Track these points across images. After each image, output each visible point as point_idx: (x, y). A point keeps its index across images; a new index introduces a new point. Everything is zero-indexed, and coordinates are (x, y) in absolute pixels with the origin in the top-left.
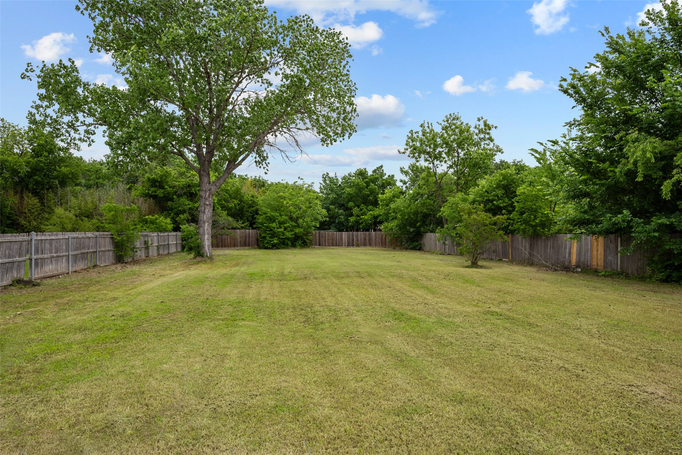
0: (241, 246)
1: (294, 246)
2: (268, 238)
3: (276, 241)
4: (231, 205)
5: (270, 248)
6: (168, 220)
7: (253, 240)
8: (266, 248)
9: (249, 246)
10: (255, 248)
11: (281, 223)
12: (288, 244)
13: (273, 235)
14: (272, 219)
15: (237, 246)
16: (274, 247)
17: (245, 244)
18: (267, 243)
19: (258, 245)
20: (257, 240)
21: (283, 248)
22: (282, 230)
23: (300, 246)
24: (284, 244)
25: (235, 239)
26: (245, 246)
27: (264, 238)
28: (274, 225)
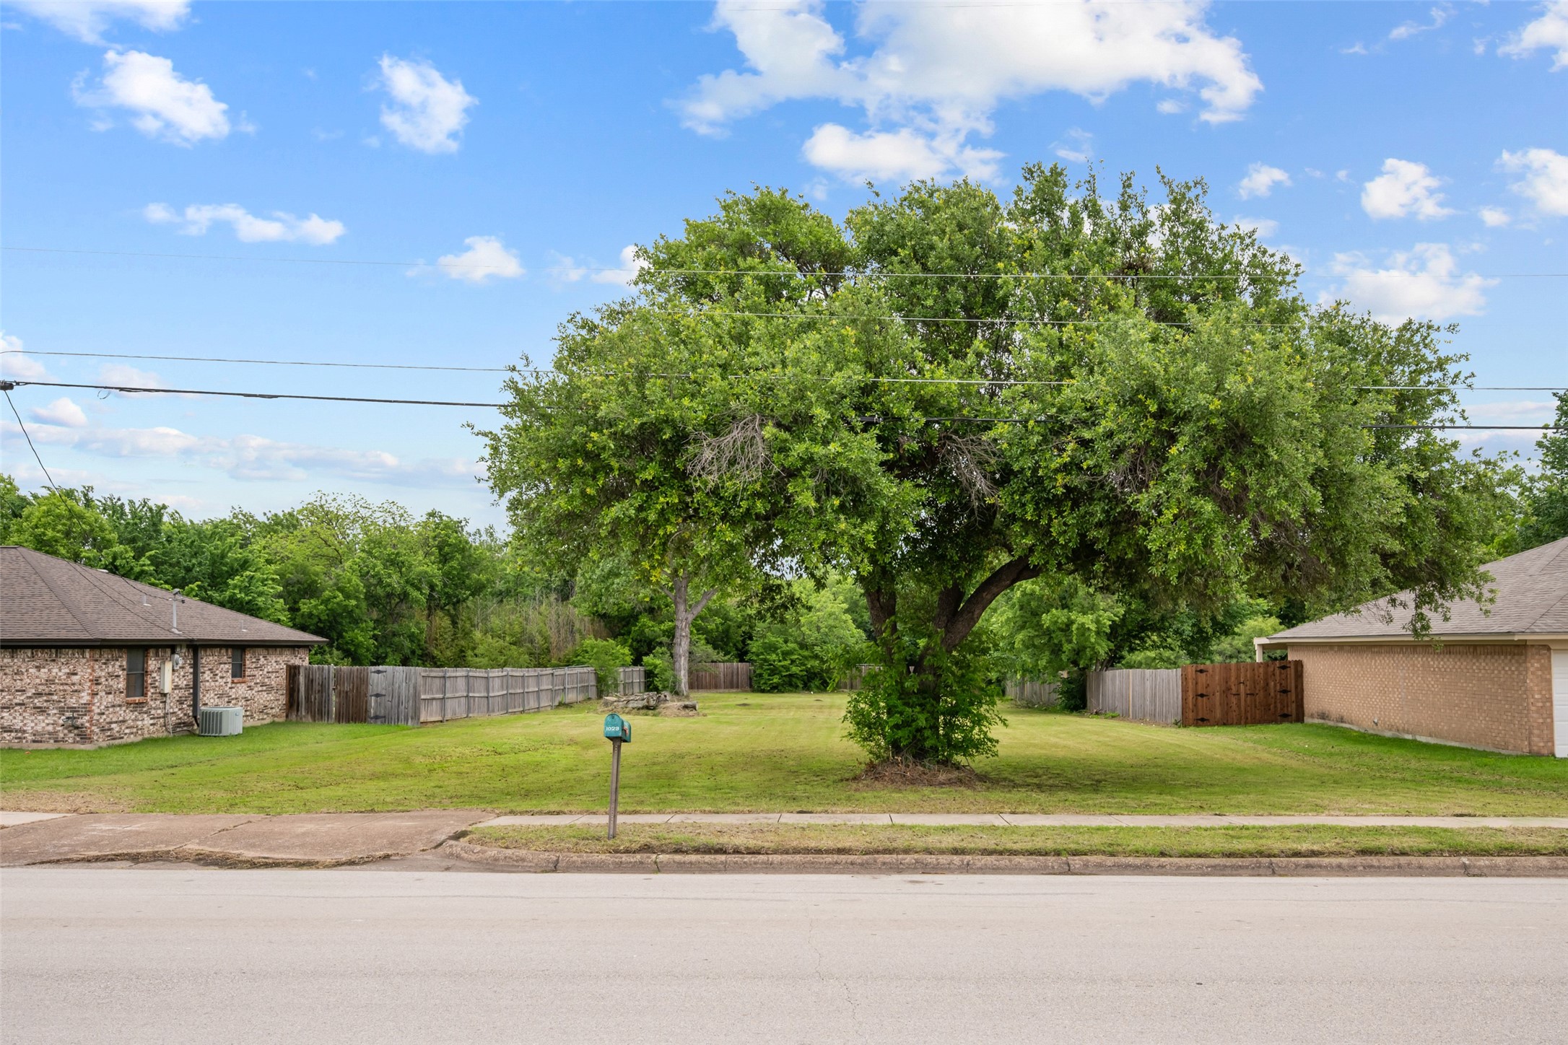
0: (726, 687)
1: (807, 688)
2: (766, 676)
3: (776, 680)
4: (711, 626)
5: (769, 692)
6: (626, 651)
7: (743, 678)
8: (763, 691)
9: (737, 687)
10: (746, 691)
11: (786, 654)
12: (797, 687)
13: (774, 671)
14: (772, 648)
15: (720, 688)
16: (775, 689)
17: (732, 684)
18: (765, 683)
19: (751, 686)
20: (750, 679)
21: (791, 692)
22: (787, 663)
23: (818, 688)
24: (791, 685)
25: (716, 677)
26: (732, 687)
27: (761, 675)
28: (774, 656)
